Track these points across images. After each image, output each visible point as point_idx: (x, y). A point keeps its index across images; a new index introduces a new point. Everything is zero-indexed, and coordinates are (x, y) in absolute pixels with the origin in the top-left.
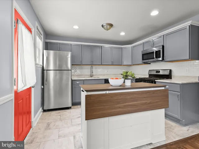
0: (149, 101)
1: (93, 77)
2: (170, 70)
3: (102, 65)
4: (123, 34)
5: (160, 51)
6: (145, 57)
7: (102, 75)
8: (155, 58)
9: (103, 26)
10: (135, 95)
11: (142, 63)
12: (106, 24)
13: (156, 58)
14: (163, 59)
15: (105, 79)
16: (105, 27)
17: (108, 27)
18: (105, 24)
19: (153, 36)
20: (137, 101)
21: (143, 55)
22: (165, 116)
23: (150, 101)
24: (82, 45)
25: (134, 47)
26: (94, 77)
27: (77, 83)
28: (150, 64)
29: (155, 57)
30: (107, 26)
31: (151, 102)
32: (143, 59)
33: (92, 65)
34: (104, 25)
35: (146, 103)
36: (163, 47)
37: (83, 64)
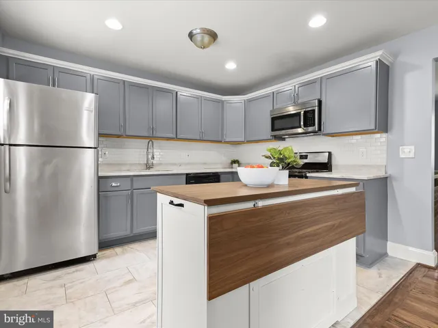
0: (336, 222)
1: (151, 169)
2: (329, 152)
3: (176, 139)
4: (231, 66)
5: (314, 111)
6: (278, 124)
7: (175, 164)
8: (302, 127)
9: (191, 35)
10: (316, 208)
11: (270, 137)
12: (201, 29)
13: (305, 127)
14: (320, 129)
15: (187, 174)
16: (199, 38)
17: (207, 38)
18: (198, 31)
19: (286, 83)
20: (317, 224)
21: (273, 119)
22: (357, 259)
23: (339, 221)
24: (124, 81)
25: (250, 101)
26: (156, 168)
27: (114, 184)
28: (284, 139)
29: (302, 123)
30: (203, 37)
31: (341, 222)
32: (273, 129)
33: (151, 138)
34: (194, 32)
35: (334, 225)
36: (320, 102)
37: (128, 134)
